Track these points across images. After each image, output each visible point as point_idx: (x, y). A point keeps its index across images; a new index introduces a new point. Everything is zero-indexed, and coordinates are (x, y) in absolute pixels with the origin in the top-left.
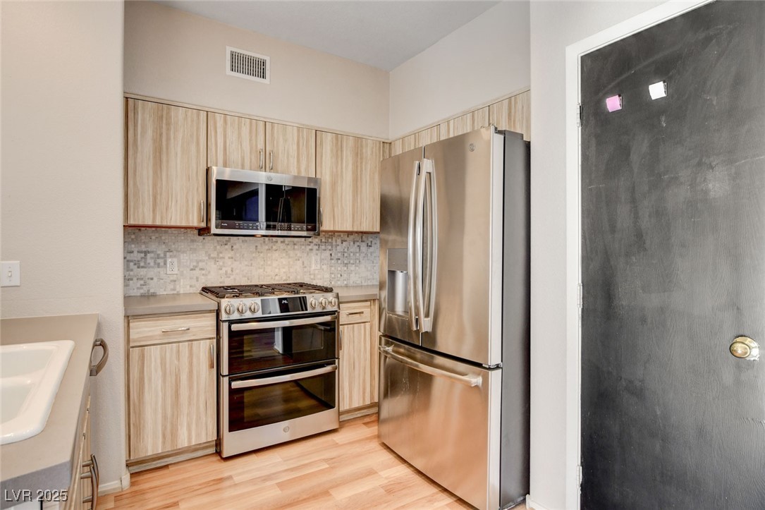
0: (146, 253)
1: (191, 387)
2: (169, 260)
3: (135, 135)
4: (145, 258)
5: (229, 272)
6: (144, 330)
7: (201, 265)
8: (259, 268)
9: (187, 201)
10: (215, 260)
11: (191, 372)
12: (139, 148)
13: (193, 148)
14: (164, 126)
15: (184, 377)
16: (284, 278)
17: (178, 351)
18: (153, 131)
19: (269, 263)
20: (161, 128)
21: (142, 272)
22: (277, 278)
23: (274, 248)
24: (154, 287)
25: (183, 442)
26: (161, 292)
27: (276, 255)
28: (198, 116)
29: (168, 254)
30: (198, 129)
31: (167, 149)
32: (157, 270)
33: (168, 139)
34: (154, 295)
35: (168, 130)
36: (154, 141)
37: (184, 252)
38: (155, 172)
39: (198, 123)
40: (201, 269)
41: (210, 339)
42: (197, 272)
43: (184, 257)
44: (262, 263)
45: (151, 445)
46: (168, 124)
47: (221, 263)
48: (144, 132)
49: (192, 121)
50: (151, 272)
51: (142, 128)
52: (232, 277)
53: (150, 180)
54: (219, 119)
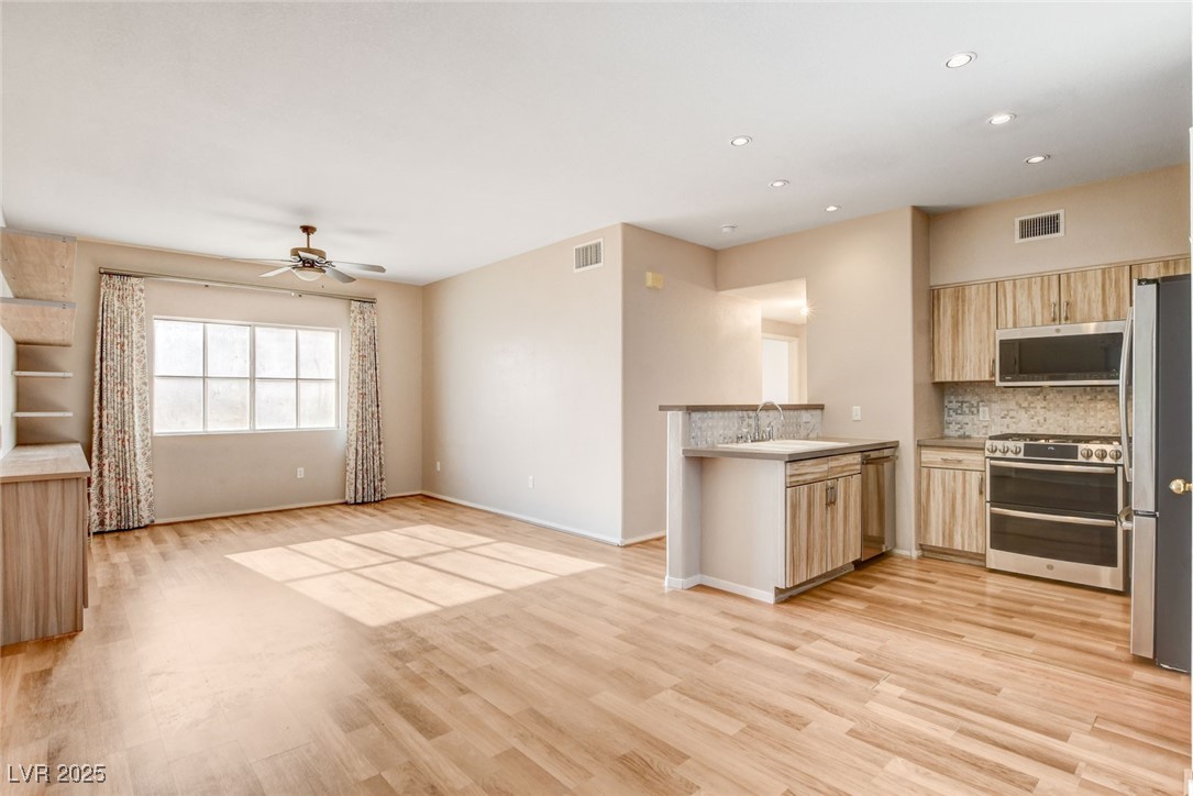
0: (962, 402)
1: (964, 506)
2: (981, 409)
3: (939, 315)
4: (961, 407)
5: (1042, 421)
6: (929, 456)
7: (1012, 414)
8: (1079, 419)
9: (979, 361)
10: (1026, 410)
11: (964, 494)
12: (942, 324)
13: (985, 315)
14: (960, 303)
15: (959, 497)
16: (1114, 431)
17: (955, 477)
18: (952, 310)
19: (1092, 413)
20: (958, 305)
21: (960, 418)
22: (1103, 430)
23: (1099, 397)
24: (968, 430)
25: (958, 545)
26: (975, 435)
27: (1100, 405)
28: (989, 287)
29: (981, 404)
30: (988, 300)
31: (963, 321)
32: (971, 417)
33: (963, 313)
34: (969, 437)
35: (963, 306)
36: (953, 317)
37: (995, 402)
38: (954, 341)
39: (989, 293)
40: (1012, 418)
42: (1008, 420)
43: (995, 407)
44: (1082, 413)
45: (935, 539)
46: (963, 301)
47: (1033, 413)
48: (945, 313)
49: (983, 294)
50: (967, 419)
51: (944, 309)
52: (1045, 427)
53: (950, 347)
54: (1009, 286)
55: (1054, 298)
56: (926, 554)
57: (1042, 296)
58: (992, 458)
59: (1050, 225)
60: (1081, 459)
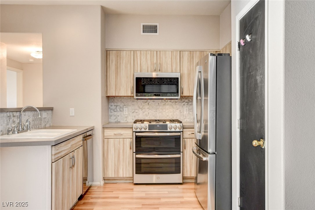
0: (117, 106)
1: (123, 155)
2: (124, 109)
3: (109, 63)
4: (116, 108)
5: (147, 114)
6: (109, 133)
7: (136, 111)
8: (160, 113)
9: (127, 87)
10: (142, 109)
11: (124, 150)
12: (111, 68)
13: (129, 66)
14: (119, 59)
15: (121, 151)
16: (171, 117)
17: (119, 142)
18: (115, 62)
19: (164, 110)
20: (118, 60)
21: (115, 113)
22: (168, 117)
23: (166, 104)
24: (119, 119)
25: (121, 175)
26: (122, 121)
27: (167, 107)
28: (131, 53)
29: (124, 107)
30: (130, 58)
31: (120, 67)
32: (120, 112)
33: (120, 64)
34: (119, 122)
35: (120, 60)
36: (116, 65)
37: (130, 106)
38: (116, 76)
39: (131, 56)
40: (136, 113)
41: (131, 138)
42: (135, 114)
43: (130, 108)
44: (161, 110)
45: (111, 174)
46: (120, 58)
47: (144, 111)
48: (112, 62)
49: (128, 55)
50: (119, 114)
51: (112, 60)
52: (148, 116)
53: (114, 80)
54: (138, 53)
55: (155, 61)
56: (106, 181)
57: (151, 60)
58: (136, 132)
59: (153, 29)
60: (169, 130)
